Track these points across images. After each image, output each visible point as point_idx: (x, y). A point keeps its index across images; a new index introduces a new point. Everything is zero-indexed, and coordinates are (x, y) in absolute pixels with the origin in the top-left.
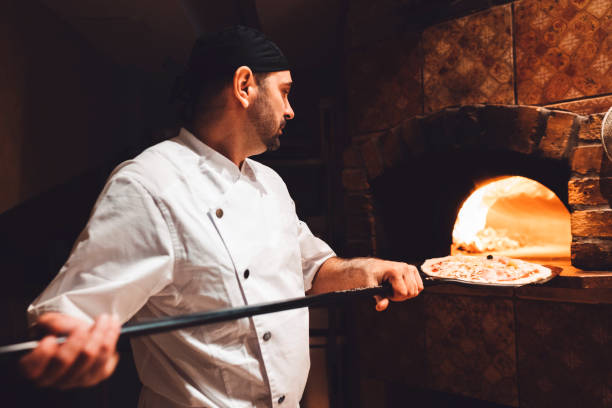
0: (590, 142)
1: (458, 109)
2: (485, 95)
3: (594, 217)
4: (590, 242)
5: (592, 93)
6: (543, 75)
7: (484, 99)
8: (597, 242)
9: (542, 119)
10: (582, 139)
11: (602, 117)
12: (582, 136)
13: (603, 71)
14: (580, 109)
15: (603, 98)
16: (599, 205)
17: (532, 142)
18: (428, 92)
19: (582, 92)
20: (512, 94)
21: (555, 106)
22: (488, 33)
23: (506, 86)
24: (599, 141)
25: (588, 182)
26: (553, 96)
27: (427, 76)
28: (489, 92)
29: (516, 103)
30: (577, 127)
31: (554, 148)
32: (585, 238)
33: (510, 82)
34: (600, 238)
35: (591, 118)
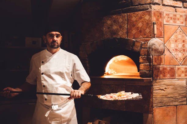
0: (144, 48)
1: (113, 38)
2: (119, 35)
3: (145, 65)
4: (144, 71)
5: (145, 37)
6: (134, 32)
7: (119, 36)
8: (146, 71)
9: (134, 42)
10: (143, 48)
11: (148, 43)
12: (143, 47)
13: (148, 32)
14: (142, 40)
15: (147, 38)
16: (146, 63)
17: (131, 47)
18: (104, 33)
19: (143, 36)
20: (126, 35)
21: (137, 39)
22: (121, 20)
23: (125, 33)
24: (147, 48)
25: (144, 57)
26: (136, 37)
27: (104, 29)
28: (121, 35)
29: (127, 38)
30: (142, 45)
31: (137, 49)
32: (143, 70)
33: (126, 33)
34: (146, 70)
35: (145, 43)
